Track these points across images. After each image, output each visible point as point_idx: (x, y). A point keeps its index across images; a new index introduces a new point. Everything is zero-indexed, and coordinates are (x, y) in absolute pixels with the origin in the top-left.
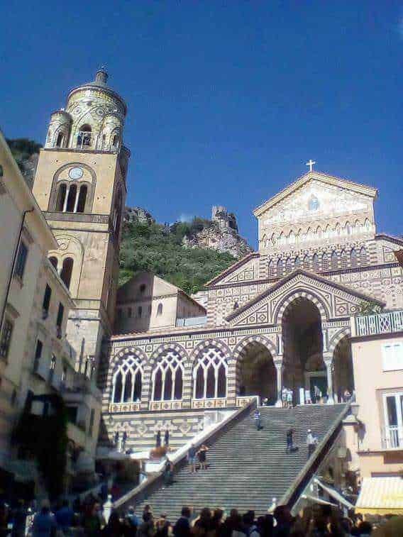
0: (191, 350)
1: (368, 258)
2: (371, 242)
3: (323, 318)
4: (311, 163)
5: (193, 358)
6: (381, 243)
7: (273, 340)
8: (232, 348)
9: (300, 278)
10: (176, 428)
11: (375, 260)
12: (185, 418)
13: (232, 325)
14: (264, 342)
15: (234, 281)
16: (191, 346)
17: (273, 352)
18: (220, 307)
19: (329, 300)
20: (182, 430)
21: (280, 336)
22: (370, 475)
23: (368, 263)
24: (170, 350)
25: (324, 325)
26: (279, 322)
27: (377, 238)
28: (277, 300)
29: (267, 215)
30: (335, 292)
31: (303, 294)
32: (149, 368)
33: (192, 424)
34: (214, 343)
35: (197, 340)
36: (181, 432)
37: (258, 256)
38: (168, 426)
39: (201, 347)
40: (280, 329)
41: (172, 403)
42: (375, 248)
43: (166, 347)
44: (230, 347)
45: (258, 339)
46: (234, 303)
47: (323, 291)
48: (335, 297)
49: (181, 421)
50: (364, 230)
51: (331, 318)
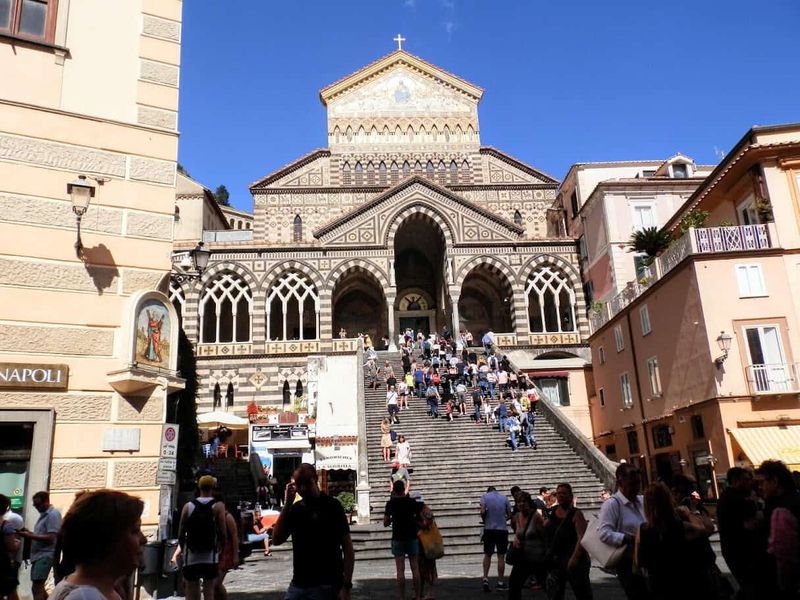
0: (262, 274)
1: (472, 175)
2: (474, 156)
3: (449, 242)
4: (400, 39)
5: (266, 285)
6: (487, 158)
7: (383, 266)
8: (325, 275)
9: (417, 188)
10: (244, 380)
11: (479, 178)
12: (259, 366)
13: (323, 243)
14: (371, 269)
15: (294, 184)
16: (262, 268)
17: (383, 282)
18: (273, 219)
19: (455, 220)
20: (253, 382)
21: (392, 261)
22: (736, 425)
23: (472, 181)
24: (227, 272)
25: (449, 251)
26: (391, 243)
27: (483, 151)
28: (387, 214)
29: (340, 99)
30: (462, 211)
31: (423, 210)
32: (196, 296)
33: (268, 375)
34: (297, 266)
35: (271, 260)
36: (251, 385)
37: (328, 154)
38: (231, 377)
39: (278, 270)
40: (391, 252)
41: (234, 347)
42: (480, 164)
43: (221, 267)
44: (322, 272)
45: (362, 264)
46: (295, 216)
47: (448, 207)
48: (463, 217)
49: (253, 370)
50: (466, 139)
51: (458, 242)
